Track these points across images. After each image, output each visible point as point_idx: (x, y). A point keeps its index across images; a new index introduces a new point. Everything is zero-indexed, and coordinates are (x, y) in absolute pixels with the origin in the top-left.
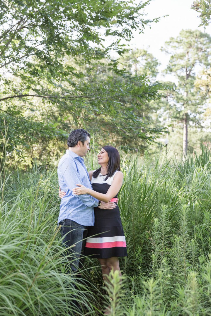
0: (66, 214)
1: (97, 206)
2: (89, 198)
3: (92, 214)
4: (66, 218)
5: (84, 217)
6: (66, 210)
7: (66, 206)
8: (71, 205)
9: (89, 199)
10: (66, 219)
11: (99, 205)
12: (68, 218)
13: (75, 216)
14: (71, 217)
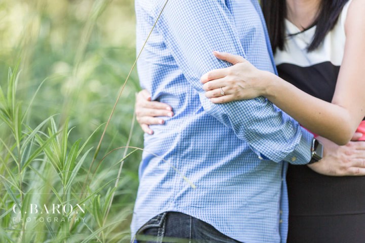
0: (172, 192)
1: (309, 159)
2: (276, 121)
3: (277, 198)
4: (171, 208)
5: (245, 206)
6: (170, 176)
7: (169, 160)
8: (194, 154)
9: (273, 125)
10: (169, 214)
11: (315, 159)
12: (180, 210)
13: (208, 201)
14: (194, 206)
